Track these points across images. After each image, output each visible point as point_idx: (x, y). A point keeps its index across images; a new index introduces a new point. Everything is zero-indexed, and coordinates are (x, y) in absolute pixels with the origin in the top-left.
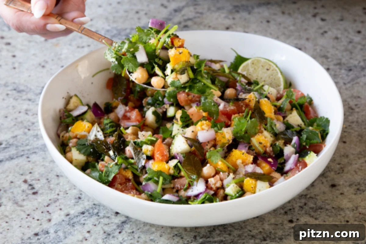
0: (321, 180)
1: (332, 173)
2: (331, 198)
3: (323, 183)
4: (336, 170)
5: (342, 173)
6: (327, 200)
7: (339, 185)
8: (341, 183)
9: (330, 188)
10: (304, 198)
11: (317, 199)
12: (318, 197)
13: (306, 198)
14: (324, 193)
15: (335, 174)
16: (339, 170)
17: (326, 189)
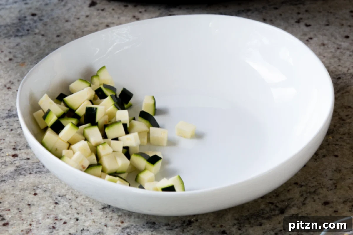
0: (313, 198)
1: (325, 189)
3: (314, 201)
4: (329, 186)
5: (335, 189)
7: (332, 202)
8: (334, 200)
9: (323, 206)
15: (328, 191)
16: (332, 186)
17: (319, 207)
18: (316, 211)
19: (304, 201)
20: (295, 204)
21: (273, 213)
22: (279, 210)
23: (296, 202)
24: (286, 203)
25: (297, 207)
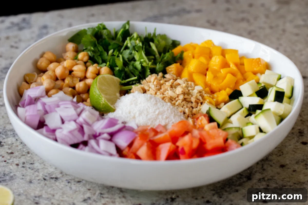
0: (269, 164)
1: (274, 156)
2: (287, 176)
3: (271, 166)
4: (276, 153)
5: (283, 154)
6: (285, 178)
7: (287, 164)
8: (288, 163)
9: (281, 169)
10: (262, 181)
11: (275, 179)
12: (276, 178)
13: (265, 181)
14: (278, 173)
15: (277, 157)
16: (279, 153)
17: (278, 170)
18: (277, 173)
19: (262, 167)
20: (256, 171)
21: (242, 181)
22: (245, 177)
23: (255, 169)
24: (249, 171)
25: (260, 173)
